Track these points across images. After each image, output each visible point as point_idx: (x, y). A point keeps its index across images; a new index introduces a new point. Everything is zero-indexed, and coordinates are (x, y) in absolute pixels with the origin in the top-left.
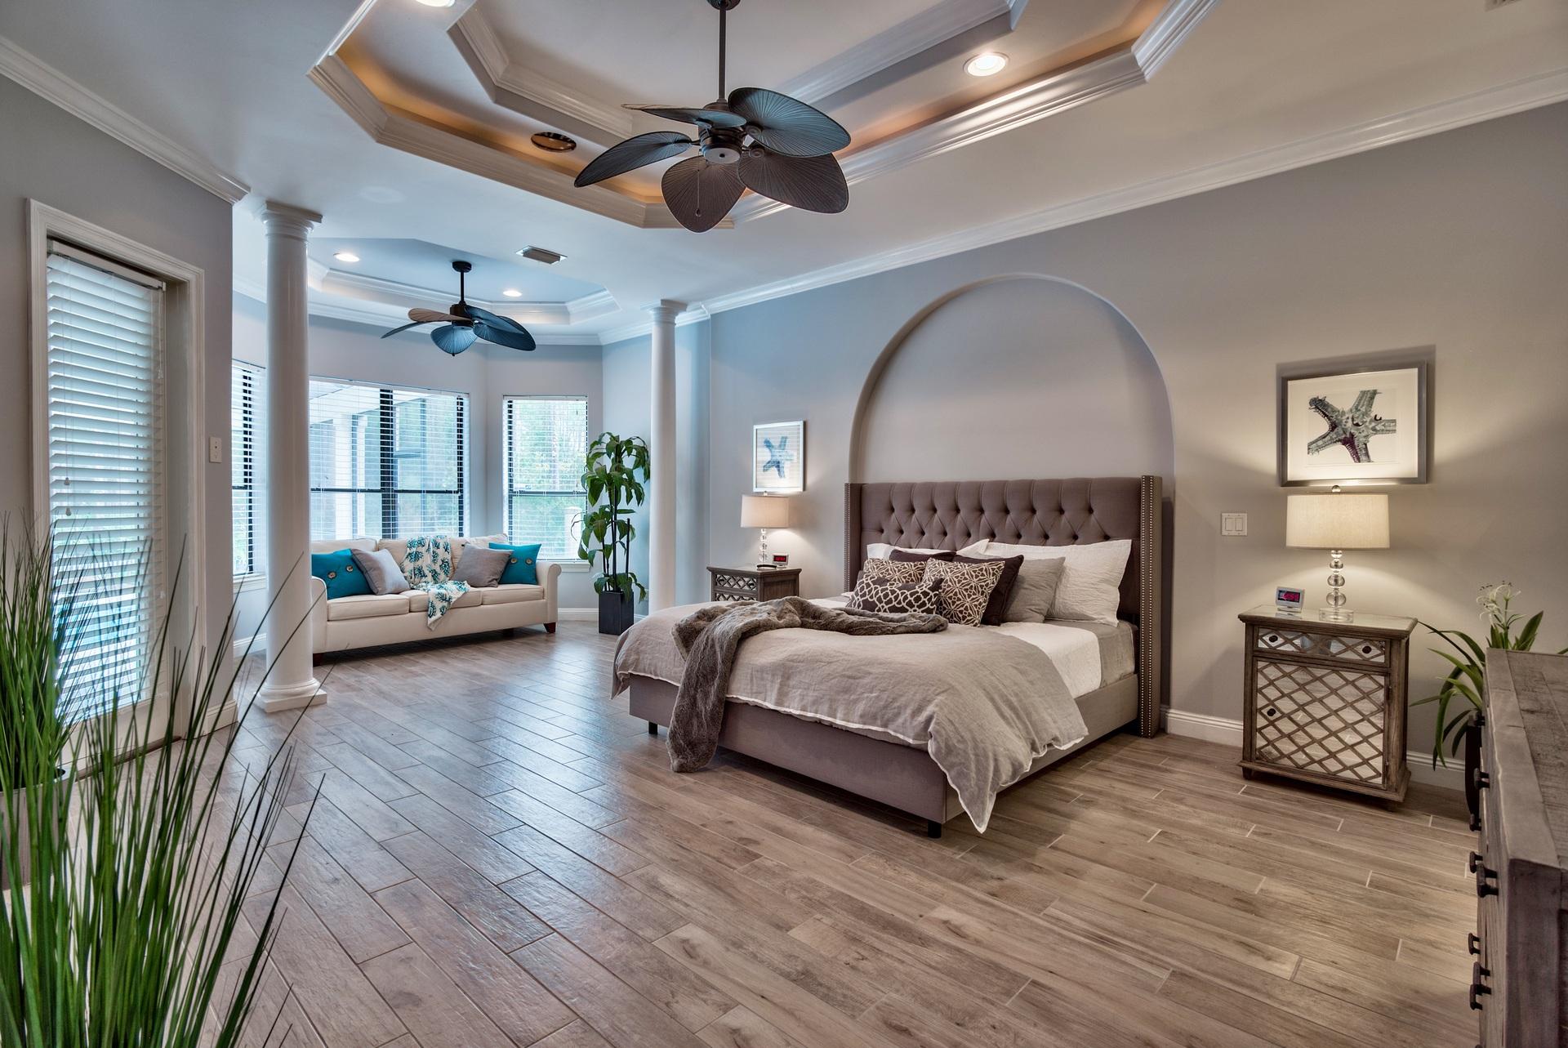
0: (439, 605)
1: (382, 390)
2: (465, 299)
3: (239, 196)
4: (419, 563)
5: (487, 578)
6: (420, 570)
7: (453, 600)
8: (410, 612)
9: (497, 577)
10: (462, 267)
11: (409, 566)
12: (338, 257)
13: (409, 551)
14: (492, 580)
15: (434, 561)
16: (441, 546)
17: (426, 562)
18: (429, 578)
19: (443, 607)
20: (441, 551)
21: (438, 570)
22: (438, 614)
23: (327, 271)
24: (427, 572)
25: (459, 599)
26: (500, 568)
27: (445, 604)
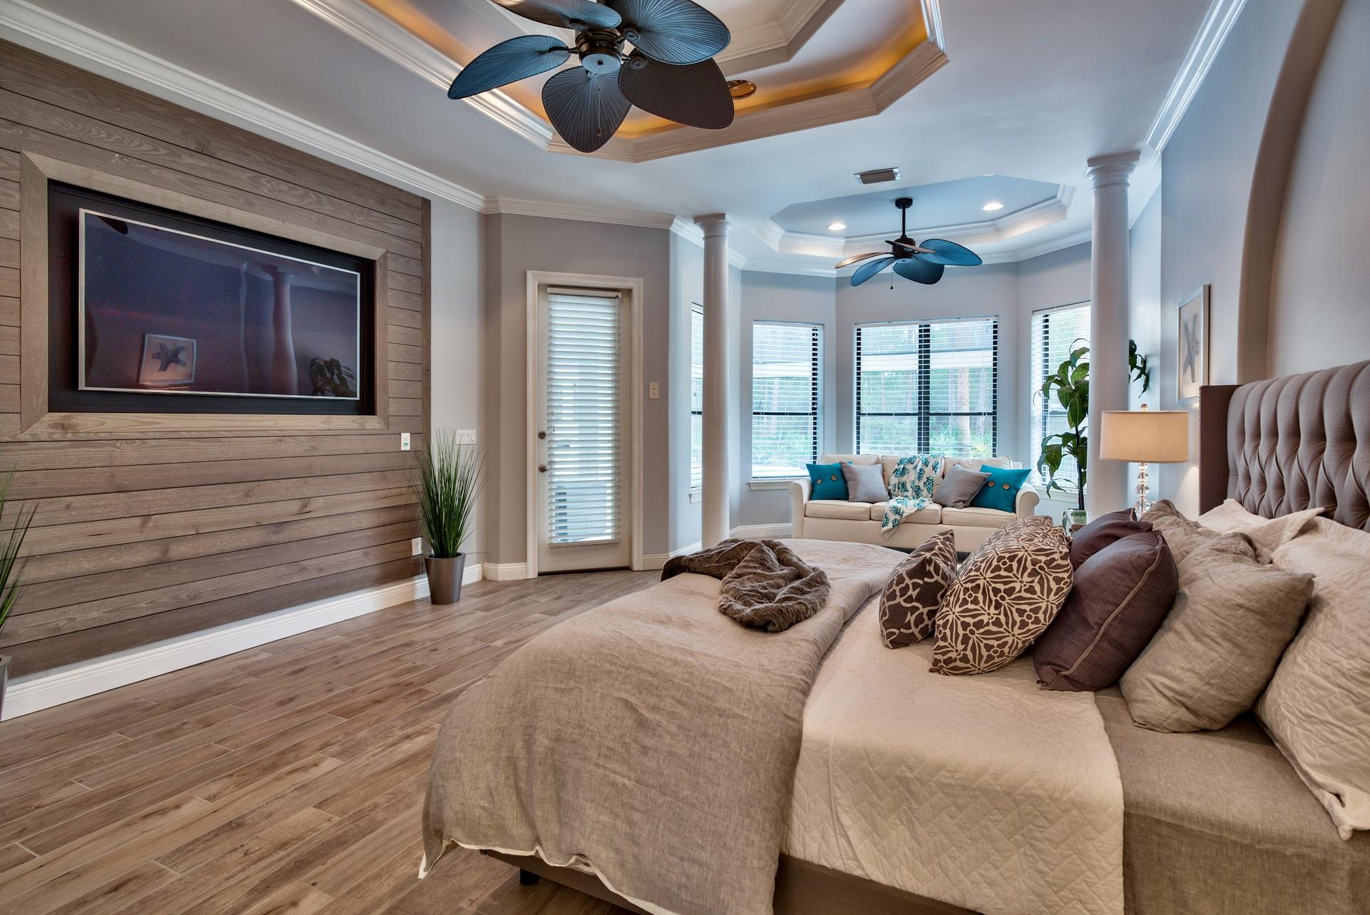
0: (892, 517)
1: (920, 326)
2: (906, 233)
3: (671, 222)
4: (904, 479)
5: (953, 499)
6: (904, 485)
7: (905, 515)
8: (870, 519)
9: (965, 499)
10: (904, 203)
11: (894, 480)
12: (831, 228)
13: (896, 467)
14: (959, 501)
15: (919, 478)
16: (930, 465)
17: (911, 477)
18: (910, 493)
19: (896, 520)
20: (928, 470)
21: (922, 487)
22: (890, 526)
23: (843, 241)
24: (909, 487)
25: (911, 514)
26: (974, 489)
27: (898, 517)
